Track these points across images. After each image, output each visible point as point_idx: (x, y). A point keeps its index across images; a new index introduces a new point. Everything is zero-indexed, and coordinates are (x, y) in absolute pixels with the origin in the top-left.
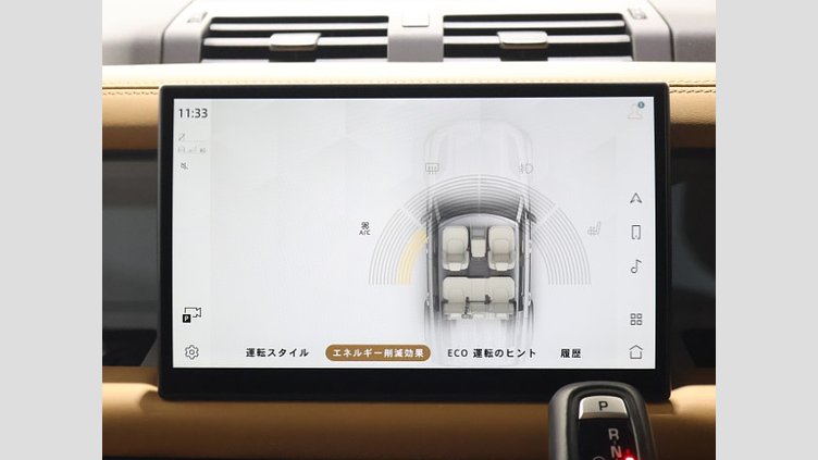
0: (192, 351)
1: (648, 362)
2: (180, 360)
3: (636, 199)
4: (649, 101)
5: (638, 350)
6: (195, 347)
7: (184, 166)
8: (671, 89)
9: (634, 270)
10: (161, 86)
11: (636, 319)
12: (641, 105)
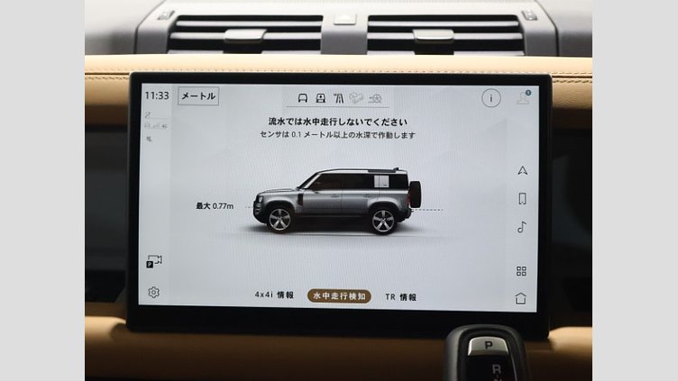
0: (154, 292)
1: (531, 306)
2: (144, 299)
3: (523, 171)
4: (535, 89)
5: (522, 296)
6: (156, 289)
7: (149, 138)
8: (554, 79)
9: (520, 230)
10: (131, 72)
11: (521, 271)
12: (528, 93)
